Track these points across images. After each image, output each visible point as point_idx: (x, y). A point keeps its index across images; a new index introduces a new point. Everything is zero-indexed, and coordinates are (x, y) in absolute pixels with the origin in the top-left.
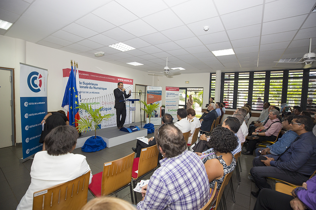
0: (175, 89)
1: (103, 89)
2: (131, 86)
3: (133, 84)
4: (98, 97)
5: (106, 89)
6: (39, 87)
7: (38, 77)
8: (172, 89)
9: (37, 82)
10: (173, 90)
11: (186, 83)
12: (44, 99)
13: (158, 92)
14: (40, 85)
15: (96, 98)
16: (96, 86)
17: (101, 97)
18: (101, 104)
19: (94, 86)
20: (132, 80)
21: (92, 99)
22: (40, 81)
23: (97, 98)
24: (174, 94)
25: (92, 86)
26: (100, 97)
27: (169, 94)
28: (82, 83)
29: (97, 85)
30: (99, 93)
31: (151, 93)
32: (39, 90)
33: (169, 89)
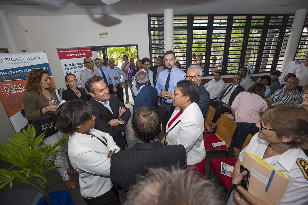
10: (78, 55)
24: (82, 65)
31: (10, 77)
33: (68, 55)
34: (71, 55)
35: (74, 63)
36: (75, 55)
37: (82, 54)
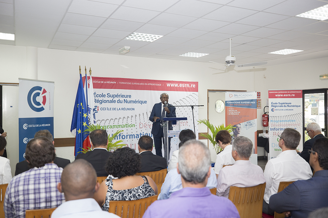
0: (291, 94)
1: (141, 102)
2: (193, 95)
3: (197, 91)
4: (132, 116)
5: (145, 102)
6: (42, 105)
7: (41, 92)
8: (283, 94)
9: (39, 99)
10: (287, 95)
11: (322, 78)
12: (50, 120)
13: (249, 103)
14: (44, 102)
15: (128, 117)
16: (128, 99)
17: (138, 115)
18: (138, 127)
19: (124, 98)
20: (196, 83)
21: (122, 118)
22: (44, 98)
23: (130, 117)
24: (289, 105)
25: (122, 99)
26: (136, 116)
27: (278, 105)
28: (106, 95)
29: (130, 96)
30: (133, 109)
31: (233, 105)
32: (42, 109)
33: (276, 96)
34: (279, 95)
35: (281, 102)
36: (283, 95)
37: (291, 95)
